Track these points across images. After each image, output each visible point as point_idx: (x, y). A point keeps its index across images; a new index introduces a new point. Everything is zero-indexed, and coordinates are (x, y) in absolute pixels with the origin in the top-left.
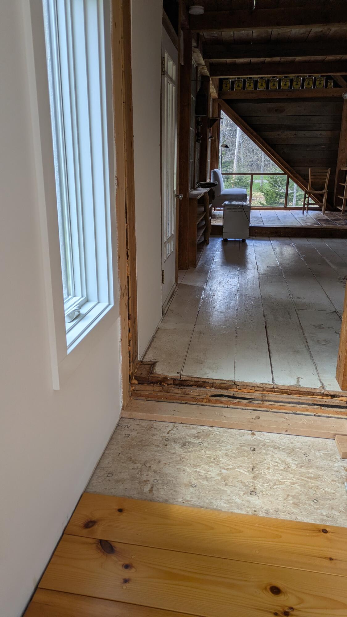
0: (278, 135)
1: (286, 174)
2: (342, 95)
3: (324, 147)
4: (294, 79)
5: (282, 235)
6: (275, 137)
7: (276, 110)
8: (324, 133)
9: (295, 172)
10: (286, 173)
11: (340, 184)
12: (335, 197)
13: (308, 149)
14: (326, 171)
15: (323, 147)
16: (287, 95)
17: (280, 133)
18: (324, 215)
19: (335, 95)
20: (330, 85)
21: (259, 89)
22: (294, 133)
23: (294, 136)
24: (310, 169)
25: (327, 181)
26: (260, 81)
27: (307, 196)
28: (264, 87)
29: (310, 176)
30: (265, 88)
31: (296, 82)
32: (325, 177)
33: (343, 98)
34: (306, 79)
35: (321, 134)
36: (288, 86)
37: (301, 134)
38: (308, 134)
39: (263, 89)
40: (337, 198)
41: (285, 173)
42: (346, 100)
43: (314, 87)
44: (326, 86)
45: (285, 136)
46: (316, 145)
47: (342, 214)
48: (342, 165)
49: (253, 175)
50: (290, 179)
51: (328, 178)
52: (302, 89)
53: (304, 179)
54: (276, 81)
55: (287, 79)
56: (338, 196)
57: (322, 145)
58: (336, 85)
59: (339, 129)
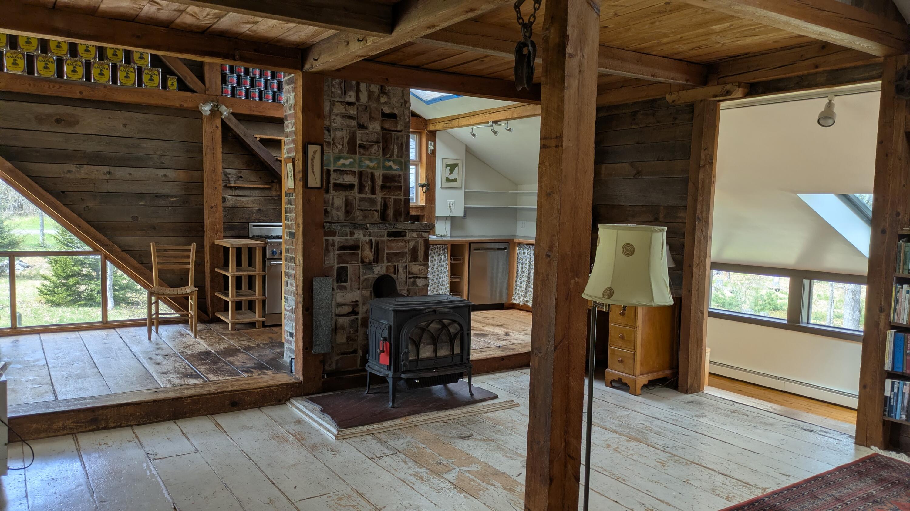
0: (69, 171)
1: (99, 253)
2: (198, 107)
3: (175, 199)
4: (94, 63)
5: (113, 425)
6: (62, 175)
7: (58, 121)
8: (171, 174)
9: (119, 250)
10: (98, 251)
11: (216, 270)
12: (209, 294)
13: (142, 203)
14: (187, 247)
15: (172, 199)
16: (81, 93)
17: (73, 168)
18: (196, 337)
19: (185, 105)
20: (172, 85)
21: (8, 70)
22: (106, 169)
23: (108, 176)
24: (151, 244)
25: (191, 268)
26: (9, 54)
27: (153, 299)
28: (22, 69)
29: (154, 258)
30: (23, 71)
31: (99, 70)
32: (186, 260)
33: (202, 114)
34: (120, 66)
35: (165, 176)
36: (81, 75)
37: (121, 172)
38: (138, 173)
39: (20, 73)
40: (213, 297)
41: (96, 251)
42: (206, 116)
43: (140, 85)
44: (165, 87)
45: (86, 174)
46: (158, 196)
47: (232, 330)
48: (216, 234)
49: (14, 256)
50: (108, 263)
51: (192, 260)
52: (114, 85)
53: (141, 263)
54: (51, 60)
55: (78, 61)
56: (216, 294)
57: (172, 196)
58: (183, 87)
59: (200, 168)
